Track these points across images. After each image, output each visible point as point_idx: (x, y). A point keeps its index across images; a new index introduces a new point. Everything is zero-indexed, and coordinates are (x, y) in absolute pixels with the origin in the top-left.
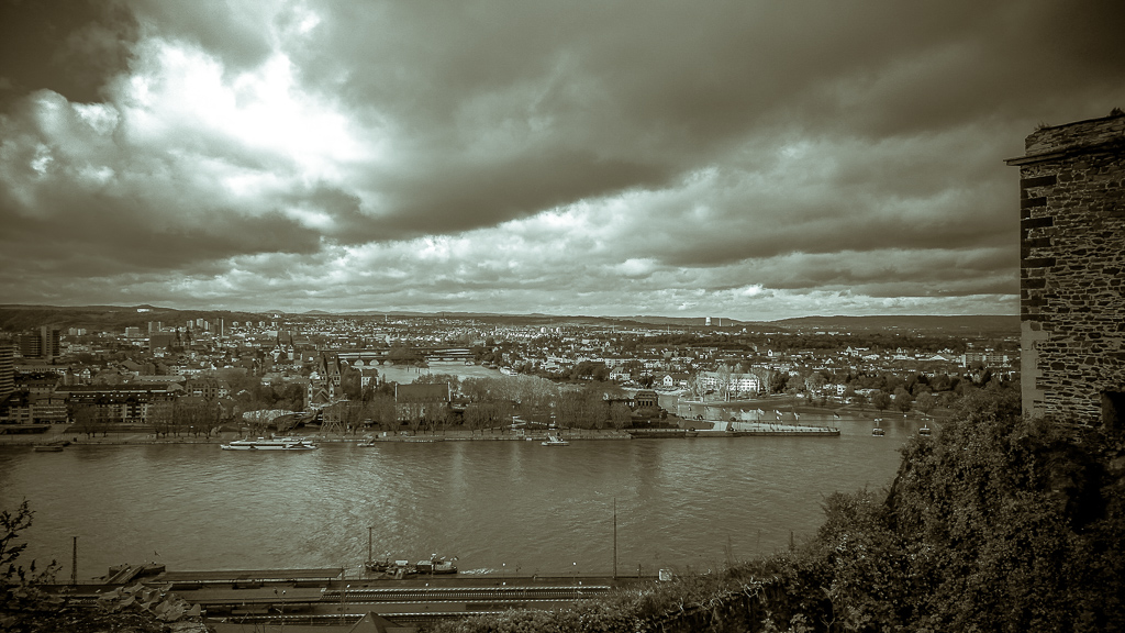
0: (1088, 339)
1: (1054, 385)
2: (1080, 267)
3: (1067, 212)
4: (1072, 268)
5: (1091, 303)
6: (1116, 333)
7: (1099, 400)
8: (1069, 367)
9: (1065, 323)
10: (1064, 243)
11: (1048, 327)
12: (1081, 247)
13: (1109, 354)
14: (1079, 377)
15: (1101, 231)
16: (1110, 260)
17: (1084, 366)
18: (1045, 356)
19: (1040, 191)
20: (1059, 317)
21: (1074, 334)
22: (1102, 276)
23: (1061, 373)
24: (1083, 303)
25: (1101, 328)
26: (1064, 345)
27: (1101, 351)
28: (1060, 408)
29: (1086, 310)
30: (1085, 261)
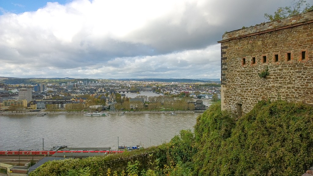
0: (234, 90)
1: (227, 102)
2: (232, 71)
3: (230, 56)
4: (231, 71)
5: (234, 80)
6: (239, 88)
7: (236, 106)
8: (230, 97)
9: (230, 85)
10: (229, 64)
11: (226, 86)
12: (232, 65)
13: (238, 94)
14: (232, 100)
15: (236, 61)
16: (238, 68)
17: (233, 97)
18: (225, 94)
19: (225, 50)
20: (228, 84)
21: (231, 88)
23: (229, 99)
24: (233, 80)
25: (236, 87)
26: (229, 91)
27: (236, 93)
28: (228, 108)
29: (233, 82)
30: (233, 69)
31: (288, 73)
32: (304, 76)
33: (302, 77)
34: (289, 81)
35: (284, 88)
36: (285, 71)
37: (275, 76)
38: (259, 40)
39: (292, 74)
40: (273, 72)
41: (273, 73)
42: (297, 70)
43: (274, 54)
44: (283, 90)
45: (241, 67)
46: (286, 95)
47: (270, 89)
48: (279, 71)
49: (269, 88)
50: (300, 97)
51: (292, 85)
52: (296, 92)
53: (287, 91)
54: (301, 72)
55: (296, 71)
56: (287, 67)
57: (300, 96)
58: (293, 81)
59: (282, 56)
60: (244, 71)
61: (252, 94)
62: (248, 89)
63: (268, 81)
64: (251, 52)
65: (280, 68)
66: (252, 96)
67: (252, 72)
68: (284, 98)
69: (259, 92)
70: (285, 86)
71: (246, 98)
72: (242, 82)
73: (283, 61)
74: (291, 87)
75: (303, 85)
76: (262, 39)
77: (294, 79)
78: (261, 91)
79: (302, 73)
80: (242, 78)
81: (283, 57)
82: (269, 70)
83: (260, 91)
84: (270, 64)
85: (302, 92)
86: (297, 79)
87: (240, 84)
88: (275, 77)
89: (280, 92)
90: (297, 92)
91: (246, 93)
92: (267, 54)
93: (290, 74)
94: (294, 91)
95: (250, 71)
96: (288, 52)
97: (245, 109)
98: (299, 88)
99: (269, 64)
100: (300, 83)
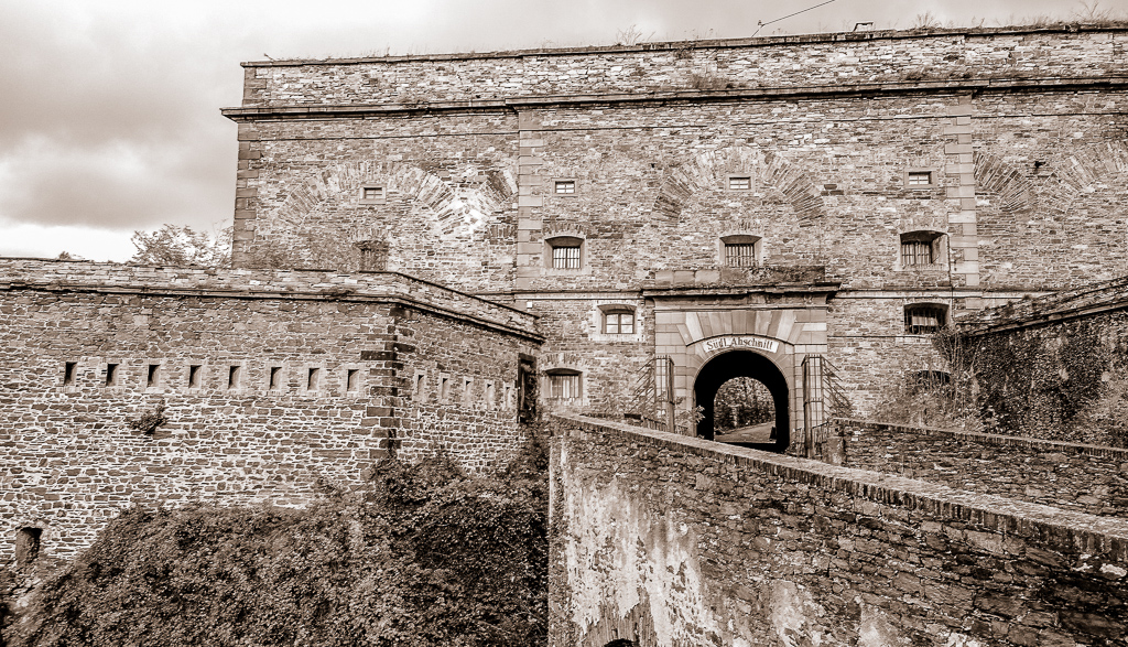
0: (8, 474)
2: (11, 401)
5: (17, 438)
6: (37, 469)
7: (13, 537)
12: (14, 381)
13: (28, 490)
15: (35, 368)
16: (40, 396)
22: (31, 411)
24: (8, 438)
25: (23, 464)
27: (21, 486)
29: (12, 444)
30: (16, 396)
31: (229, 422)
32: (273, 433)
33: (268, 436)
34: (229, 445)
35: (214, 464)
36: (218, 415)
37: (186, 428)
38: (138, 313)
39: (239, 427)
40: (180, 416)
41: (181, 420)
42: (256, 416)
43: (188, 362)
44: (209, 472)
45: (54, 390)
46: (216, 486)
47: (166, 470)
48: (200, 415)
49: (163, 466)
50: (258, 490)
51: (239, 458)
52: (247, 476)
53: (221, 473)
54: (265, 421)
55: (252, 417)
56: (228, 405)
57: (259, 486)
58: (242, 445)
59: (214, 371)
60: (66, 408)
61: (93, 488)
62: (76, 472)
63: (161, 444)
64: (101, 343)
65: (206, 406)
66: (93, 497)
67: (101, 411)
68: (210, 494)
69: (125, 481)
70: (216, 459)
71: (64, 502)
72: (54, 446)
73: (215, 387)
74: (234, 462)
75: (269, 458)
76: (150, 311)
77: (243, 441)
78: (130, 475)
79: (269, 423)
80: (54, 431)
81: (218, 374)
82: (167, 410)
83: (126, 477)
84: (174, 390)
85: (265, 475)
86: (253, 440)
87: (44, 452)
88: (186, 432)
89: (197, 477)
90: (251, 478)
91: (66, 486)
92: (165, 359)
93: (235, 425)
94: (242, 474)
95: (92, 409)
96: (233, 362)
97: (55, 544)
98: (256, 464)
99: (167, 391)
100: (262, 450)
